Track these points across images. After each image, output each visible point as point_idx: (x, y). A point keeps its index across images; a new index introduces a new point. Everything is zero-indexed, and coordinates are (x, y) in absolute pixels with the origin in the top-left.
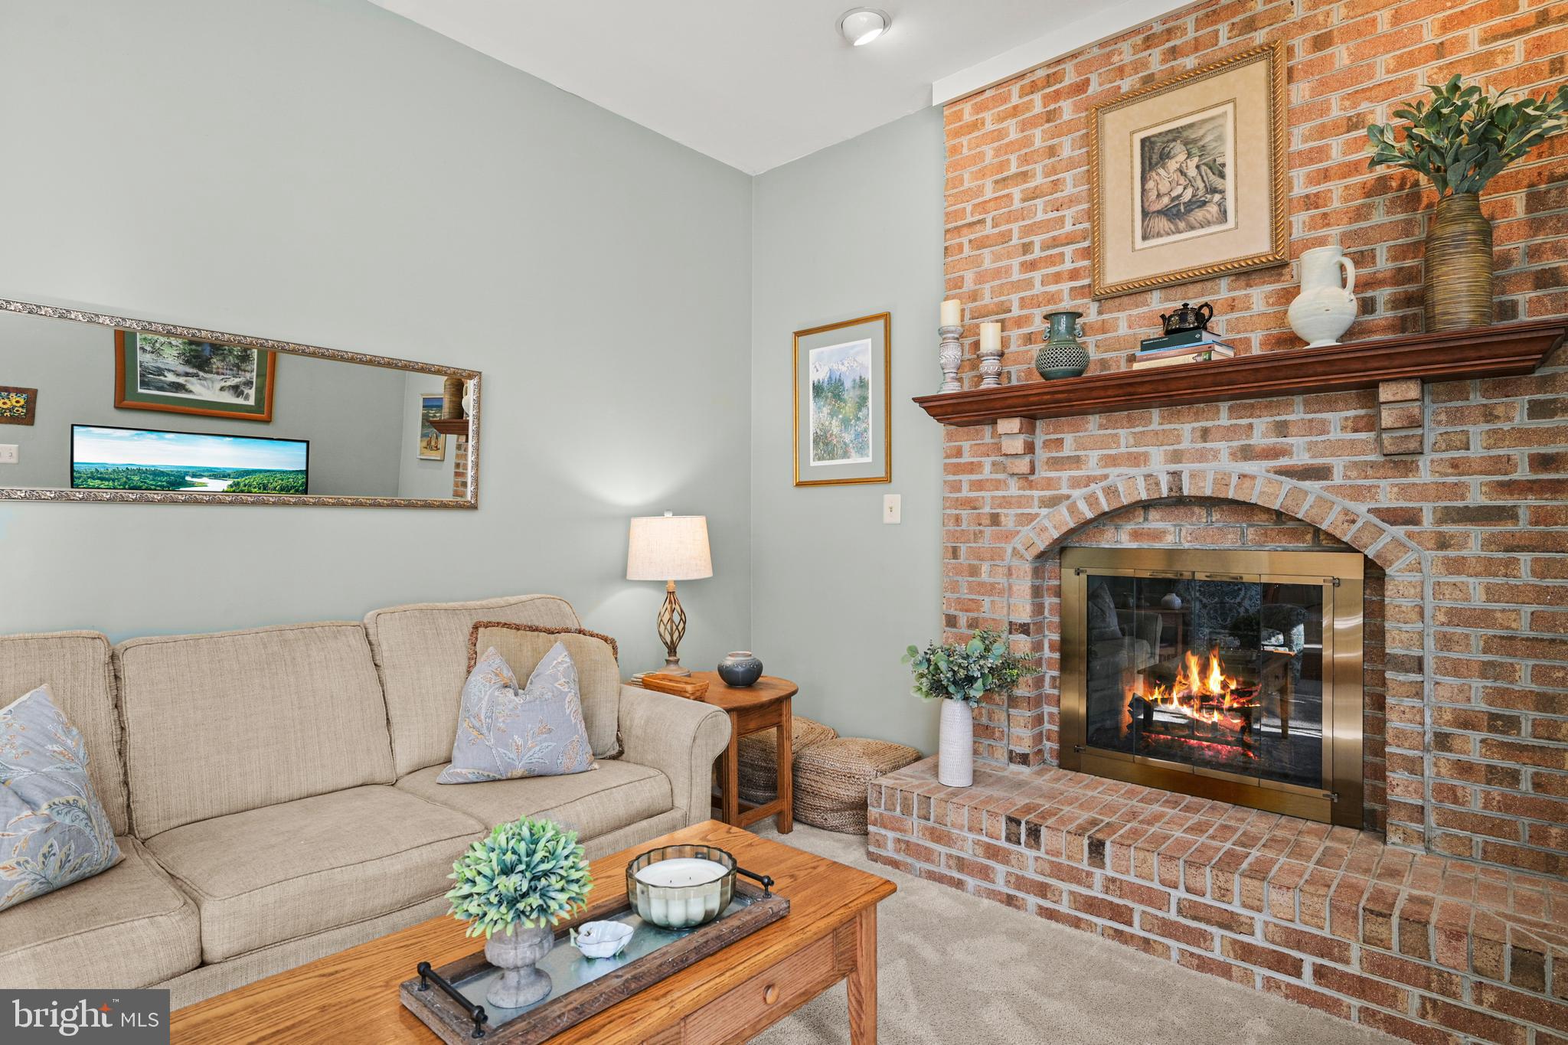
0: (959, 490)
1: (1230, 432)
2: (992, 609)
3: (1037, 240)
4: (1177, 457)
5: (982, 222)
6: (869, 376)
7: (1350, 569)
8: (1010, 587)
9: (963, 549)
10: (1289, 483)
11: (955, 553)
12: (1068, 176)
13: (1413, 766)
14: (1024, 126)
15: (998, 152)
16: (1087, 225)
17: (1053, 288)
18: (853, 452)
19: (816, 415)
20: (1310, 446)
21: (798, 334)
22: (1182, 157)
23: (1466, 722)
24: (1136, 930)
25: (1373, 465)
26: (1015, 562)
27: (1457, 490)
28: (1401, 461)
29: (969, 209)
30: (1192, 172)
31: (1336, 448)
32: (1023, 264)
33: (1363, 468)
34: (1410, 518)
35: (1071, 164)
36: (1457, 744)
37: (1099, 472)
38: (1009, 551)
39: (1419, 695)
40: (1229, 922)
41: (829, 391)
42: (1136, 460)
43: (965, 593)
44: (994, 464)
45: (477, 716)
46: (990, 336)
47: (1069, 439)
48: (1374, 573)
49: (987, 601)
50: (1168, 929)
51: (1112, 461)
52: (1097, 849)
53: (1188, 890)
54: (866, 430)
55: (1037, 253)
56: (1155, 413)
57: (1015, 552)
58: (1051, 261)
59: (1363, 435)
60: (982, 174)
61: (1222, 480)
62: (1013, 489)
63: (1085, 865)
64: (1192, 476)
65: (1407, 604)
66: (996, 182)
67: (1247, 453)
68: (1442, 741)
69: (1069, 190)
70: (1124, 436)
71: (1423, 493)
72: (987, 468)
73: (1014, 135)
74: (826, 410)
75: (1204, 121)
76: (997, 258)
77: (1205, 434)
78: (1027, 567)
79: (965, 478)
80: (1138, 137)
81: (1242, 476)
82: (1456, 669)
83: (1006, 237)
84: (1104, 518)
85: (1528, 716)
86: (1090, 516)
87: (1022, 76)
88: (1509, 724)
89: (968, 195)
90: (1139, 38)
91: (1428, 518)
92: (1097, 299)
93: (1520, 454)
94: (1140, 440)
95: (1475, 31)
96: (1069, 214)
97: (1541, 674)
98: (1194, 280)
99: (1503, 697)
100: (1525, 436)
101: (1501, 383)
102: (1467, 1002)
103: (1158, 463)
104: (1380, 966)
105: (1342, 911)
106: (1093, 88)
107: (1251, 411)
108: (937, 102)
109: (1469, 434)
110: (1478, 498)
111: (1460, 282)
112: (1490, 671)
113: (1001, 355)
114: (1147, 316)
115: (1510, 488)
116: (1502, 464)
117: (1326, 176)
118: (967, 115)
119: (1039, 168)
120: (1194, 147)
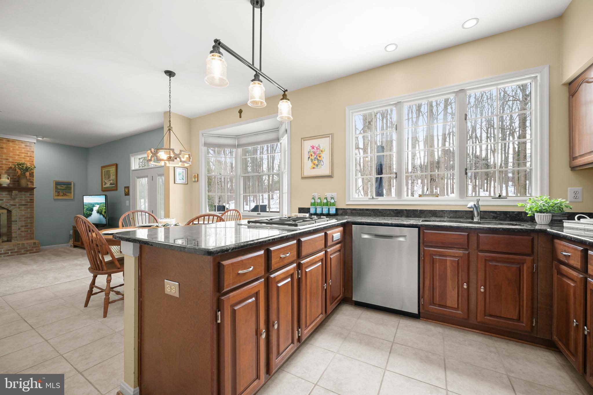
7: (5, 211)
13: (15, 232)
20: (1, 197)
23: (22, 227)
25: (10, 199)
27: (21, 202)
28: (14, 199)
31: (4, 197)
34: (14, 205)
48: (9, 212)
59: (9, 196)
65: (14, 214)
68: (19, 229)
71: (17, 202)
82: (21, 221)
85: (29, 225)
88: (27, 226)
91: (17, 205)
93: (28, 199)
95: (23, 155)
97: (31, 220)
99: (26, 223)
100: (29, 197)
101: (26, 192)
102: (29, 249)
104: (19, 249)
105: (14, 245)
109: (23, 197)
110: (23, 203)
111: (23, 182)
112: (25, 221)
115: (27, 202)
116: (26, 200)
117: (2, 164)
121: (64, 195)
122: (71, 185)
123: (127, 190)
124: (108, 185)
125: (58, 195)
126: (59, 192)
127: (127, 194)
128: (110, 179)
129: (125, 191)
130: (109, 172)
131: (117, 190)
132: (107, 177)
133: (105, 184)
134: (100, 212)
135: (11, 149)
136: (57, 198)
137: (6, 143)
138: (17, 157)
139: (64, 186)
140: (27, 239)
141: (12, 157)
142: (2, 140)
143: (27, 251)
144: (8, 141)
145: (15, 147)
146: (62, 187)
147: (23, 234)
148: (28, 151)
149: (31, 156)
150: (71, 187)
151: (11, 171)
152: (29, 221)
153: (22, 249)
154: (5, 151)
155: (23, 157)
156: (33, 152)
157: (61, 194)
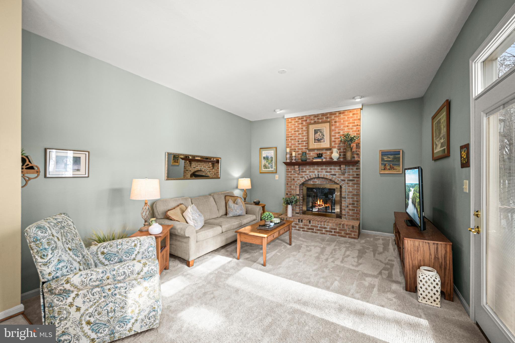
0: (288, 175)
1: (325, 169)
2: (293, 192)
3: (300, 140)
5: (292, 136)
6: (273, 157)
7: (338, 186)
8: (296, 189)
9: (289, 184)
10: (332, 176)
11: (288, 184)
12: (304, 132)
13: (345, 210)
14: (298, 124)
15: (294, 127)
16: (307, 139)
17: (302, 147)
18: (270, 168)
19: (264, 162)
20: (334, 171)
21: (261, 148)
22: (319, 133)
23: (350, 204)
24: (315, 231)
25: (341, 174)
26: (297, 186)
27: (349, 177)
28: (343, 174)
29: (290, 134)
30: (321, 135)
31: (337, 172)
32: (298, 143)
33: (340, 174)
34: (344, 180)
35: (305, 131)
36: (349, 207)
37: (308, 173)
39: (345, 201)
40: (325, 228)
41: (266, 158)
42: (314, 172)
43: (289, 190)
44: (294, 171)
45: (232, 208)
46: (294, 154)
47: (304, 169)
48: (341, 187)
49: (292, 191)
50: (318, 230)
51: (310, 172)
52: (310, 222)
53: (321, 225)
54: (273, 165)
55: (300, 142)
56: (316, 166)
57: (297, 184)
58: (302, 144)
59: (340, 171)
60: (292, 129)
61: (324, 175)
62: (296, 175)
63: (308, 224)
64: (320, 175)
65: (344, 191)
66: (294, 131)
67: (327, 172)
68: (348, 207)
69: (304, 134)
70: (312, 169)
71: (346, 178)
72: (293, 172)
73: (297, 125)
74: (266, 161)
75: (322, 129)
76: (294, 142)
77: (322, 169)
78: (299, 186)
79: (289, 173)
80: (314, 129)
81: (326, 175)
82: (349, 198)
83: (295, 139)
84: (309, 180)
85: (356, 203)
86: (307, 179)
87: (298, 117)
88: (354, 204)
89: (290, 132)
90: (314, 116)
91: (346, 181)
92: (308, 150)
93: (355, 174)
94: (314, 169)
95: (351, 125)
96: (305, 137)
97: (357, 198)
98: (321, 149)
99: (353, 201)
100: (355, 172)
101: (353, 166)
102: (348, 232)
103: (316, 172)
104: (340, 230)
105: (336, 225)
106: (308, 121)
107: (327, 167)
108: (285, 118)
109: (350, 171)
110: (351, 179)
111: (349, 155)
112: (352, 198)
113: (295, 156)
114: (315, 153)
115: (354, 177)
116: (353, 175)
117: (336, 138)
118: (290, 121)
119: (300, 130)
120: (321, 132)
121: (391, 168)
122: (400, 154)
124: (439, 148)
125: (384, 169)
126: (385, 165)
127: (466, 164)
128: (441, 135)
129: (461, 157)
130: (440, 122)
131: (449, 155)
132: (438, 134)
133: (436, 148)
135: (342, 121)
136: (383, 172)
137: (339, 116)
138: (346, 128)
139: (391, 157)
140: (353, 219)
141: (343, 130)
142: (335, 114)
143: (347, 234)
144: (340, 113)
145: (345, 118)
146: (389, 158)
147: (351, 212)
148: (355, 120)
149: (357, 125)
150: (399, 157)
151: (341, 145)
152: (355, 199)
153: (342, 230)
154: (338, 124)
155: (351, 127)
156: (360, 119)
157: (388, 167)
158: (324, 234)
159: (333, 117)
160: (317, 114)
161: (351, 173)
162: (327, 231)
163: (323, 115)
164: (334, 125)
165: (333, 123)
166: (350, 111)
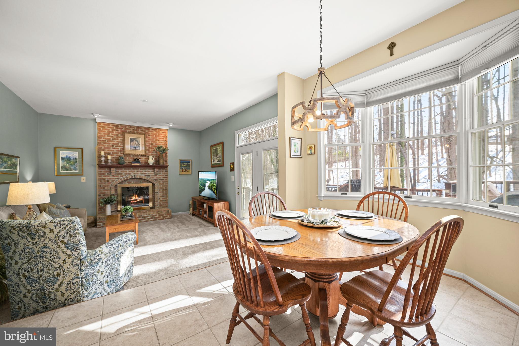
0: (101, 177)
1: (140, 171)
3: (115, 145)
4: (134, 174)
5: (105, 140)
6: (78, 158)
7: (152, 184)
8: (111, 190)
9: (102, 185)
10: (147, 177)
11: (100, 186)
12: (120, 139)
13: (157, 201)
14: (112, 130)
15: (108, 132)
16: (122, 145)
17: (118, 152)
18: (73, 170)
19: (61, 163)
20: (148, 173)
21: (56, 148)
23: (161, 197)
26: (112, 186)
27: (160, 178)
28: (156, 175)
29: (102, 138)
30: (136, 144)
31: (151, 174)
32: (112, 148)
33: (153, 175)
34: (157, 180)
35: (120, 137)
37: (124, 175)
38: (111, 185)
39: (157, 195)
40: (147, 217)
41: (66, 159)
42: (129, 174)
43: (102, 191)
44: (107, 174)
46: (109, 157)
47: (120, 171)
48: (154, 185)
49: (106, 192)
51: (127, 174)
54: (77, 167)
55: (115, 147)
56: (132, 169)
57: (112, 185)
58: (117, 148)
59: (153, 173)
60: (105, 134)
61: (140, 176)
62: (111, 177)
64: (137, 176)
65: (157, 187)
66: (108, 136)
67: (142, 174)
68: (159, 199)
69: (120, 140)
70: (128, 171)
71: (158, 178)
74: (65, 162)
75: (137, 139)
76: (108, 146)
77: (138, 171)
78: (114, 187)
79: (102, 175)
80: (130, 138)
81: (142, 176)
82: (160, 192)
83: (110, 144)
84: (125, 180)
85: (165, 195)
86: (124, 180)
87: (112, 124)
88: (164, 196)
89: (102, 136)
90: (129, 126)
91: (158, 180)
92: (124, 155)
93: (164, 175)
94: (130, 171)
95: (161, 140)
96: (120, 143)
97: (166, 192)
98: (137, 155)
99: (163, 194)
100: (165, 173)
101: (163, 169)
102: (165, 215)
103: (132, 174)
104: (159, 215)
105: (157, 212)
106: (123, 129)
107: (143, 169)
108: (96, 121)
109: (162, 173)
110: (162, 178)
111: (161, 161)
112: (162, 192)
113: (111, 160)
114: (131, 158)
115: (164, 177)
116: (163, 175)
117: (149, 148)
118: (102, 125)
119: (115, 136)
120: (136, 141)
121: (186, 171)
122: (190, 162)
123: (232, 166)
124: (216, 162)
125: (182, 172)
126: (182, 169)
127: (232, 170)
128: (218, 156)
129: (230, 167)
130: (217, 150)
131: (223, 166)
132: (215, 155)
133: (214, 161)
134: (211, 188)
135: (154, 135)
136: (181, 173)
137: (151, 132)
138: (157, 142)
139: (186, 164)
140: (164, 207)
141: (155, 142)
142: (149, 129)
143: (164, 217)
144: (153, 129)
145: (157, 134)
146: (185, 165)
147: (162, 203)
148: (164, 137)
149: (166, 141)
150: (190, 164)
151: (154, 153)
152: (165, 193)
153: (161, 215)
154: (151, 137)
155: (161, 141)
156: (167, 137)
157: (184, 170)
158: (147, 221)
159: (147, 131)
160: (133, 126)
161: (161, 174)
162: (149, 219)
163: (138, 127)
164: (148, 137)
165: (147, 136)
166: (161, 130)
